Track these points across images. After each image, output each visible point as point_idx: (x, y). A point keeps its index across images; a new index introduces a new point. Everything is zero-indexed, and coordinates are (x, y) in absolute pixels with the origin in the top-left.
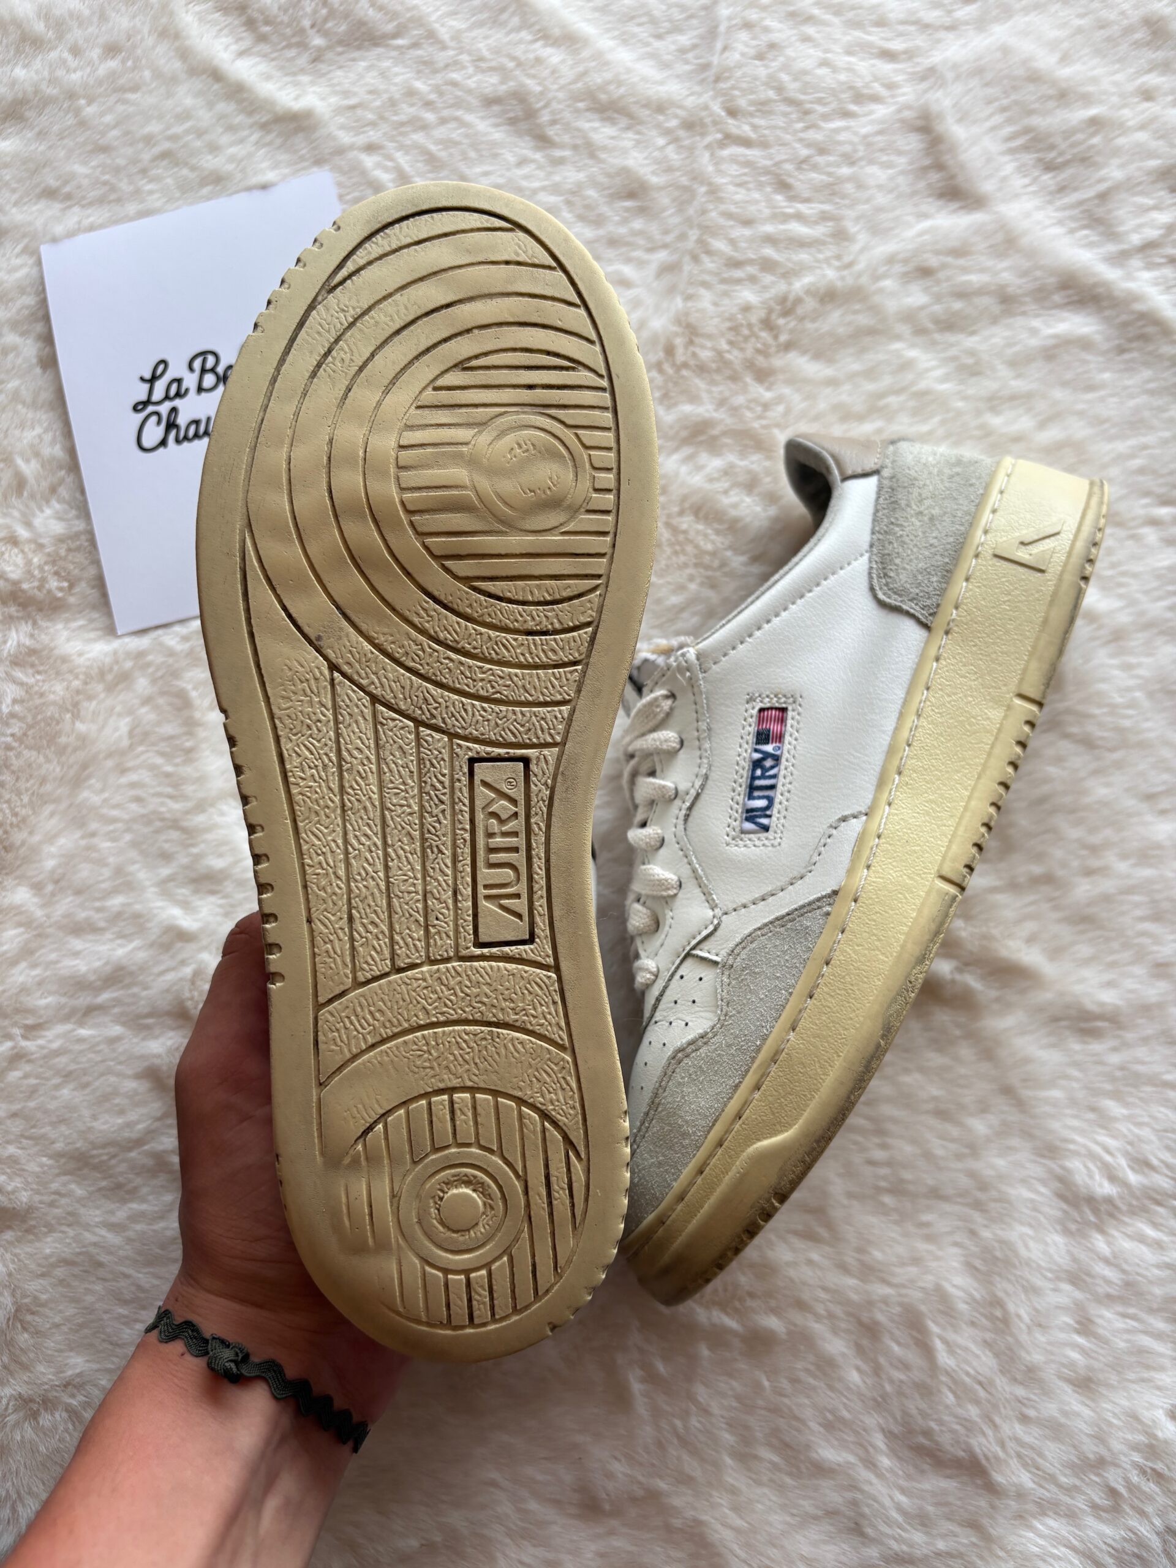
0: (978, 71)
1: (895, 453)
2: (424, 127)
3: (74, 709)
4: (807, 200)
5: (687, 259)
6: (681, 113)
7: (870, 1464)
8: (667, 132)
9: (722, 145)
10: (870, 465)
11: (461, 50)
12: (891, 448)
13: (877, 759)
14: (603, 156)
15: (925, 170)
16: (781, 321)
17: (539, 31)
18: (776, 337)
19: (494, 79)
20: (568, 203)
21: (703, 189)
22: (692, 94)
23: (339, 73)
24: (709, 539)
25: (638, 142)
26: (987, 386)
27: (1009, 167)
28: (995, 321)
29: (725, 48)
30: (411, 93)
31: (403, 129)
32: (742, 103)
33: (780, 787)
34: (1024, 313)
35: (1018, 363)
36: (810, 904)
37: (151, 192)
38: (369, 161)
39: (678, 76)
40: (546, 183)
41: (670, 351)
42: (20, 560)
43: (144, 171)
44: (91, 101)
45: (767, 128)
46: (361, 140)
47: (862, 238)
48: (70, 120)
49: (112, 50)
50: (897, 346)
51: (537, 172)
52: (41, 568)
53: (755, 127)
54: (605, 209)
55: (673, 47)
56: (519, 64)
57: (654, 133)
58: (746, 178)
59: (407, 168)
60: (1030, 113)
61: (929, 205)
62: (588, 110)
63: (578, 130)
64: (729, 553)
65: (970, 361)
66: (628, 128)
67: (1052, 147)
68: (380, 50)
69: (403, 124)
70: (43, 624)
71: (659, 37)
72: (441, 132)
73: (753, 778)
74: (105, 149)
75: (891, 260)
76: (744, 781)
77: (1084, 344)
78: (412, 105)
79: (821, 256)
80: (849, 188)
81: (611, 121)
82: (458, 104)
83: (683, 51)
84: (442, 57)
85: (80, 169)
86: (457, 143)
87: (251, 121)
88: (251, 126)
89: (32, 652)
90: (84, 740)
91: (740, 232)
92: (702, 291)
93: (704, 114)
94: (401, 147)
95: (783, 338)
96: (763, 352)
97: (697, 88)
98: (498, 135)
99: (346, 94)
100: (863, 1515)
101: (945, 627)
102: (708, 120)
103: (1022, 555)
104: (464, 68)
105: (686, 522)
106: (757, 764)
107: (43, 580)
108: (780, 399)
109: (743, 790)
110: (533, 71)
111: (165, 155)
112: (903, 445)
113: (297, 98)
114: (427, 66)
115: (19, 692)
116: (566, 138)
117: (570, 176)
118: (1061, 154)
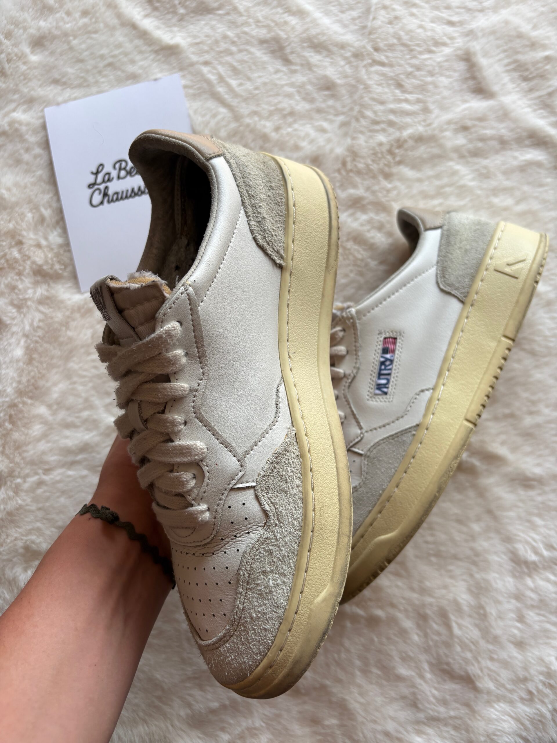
0: (493, 32)
1: (449, 218)
2: (231, 54)
3: (66, 324)
4: (411, 93)
5: (353, 120)
6: (352, 49)
7: (422, 677)
8: (345, 58)
9: (371, 65)
10: (438, 223)
11: (249, 17)
12: (447, 216)
13: (438, 364)
14: (315, 69)
15: (466, 79)
16: (397, 151)
17: (286, 8)
18: (394, 158)
19: (264, 31)
20: (298, 92)
21: (362, 87)
22: (358, 41)
23: (192, 27)
24: (360, 253)
25: (332, 63)
26: (493, 183)
27: (506, 78)
28: (497, 152)
29: (374, 19)
30: (225, 37)
31: (222, 55)
32: (381, 45)
33: (393, 375)
34: (511, 149)
35: (507, 173)
36: (406, 430)
37: (103, 82)
38: (205, 70)
39: (352, 32)
40: (288, 82)
41: (344, 164)
42: (42, 255)
43: (100, 72)
44: (75, 37)
45: (393, 57)
46: (202, 59)
47: (436, 112)
48: (65, 46)
49: (85, 13)
50: (451, 163)
51: (284, 77)
52: (52, 259)
53: (387, 57)
54: (316, 95)
55: (349, 17)
56: (277, 24)
57: (339, 59)
58: (383, 82)
59: (223, 73)
60: (517, 53)
61: (468, 96)
62: (309, 47)
63: (304, 57)
64: (369, 260)
65: (484, 171)
66: (327, 56)
67: (527, 70)
68: (211, 16)
69: (221, 52)
70: (52, 285)
71: (342, 12)
72: (239, 56)
73: (381, 370)
74: (81, 61)
75: (449, 122)
76: (376, 371)
77: (539, 164)
78: (226, 43)
79: (416, 120)
80: (431, 87)
81: (319, 52)
82: (248, 43)
83: (354, 19)
84: (240, 20)
85: (70, 70)
86: (246, 62)
87: (149, 49)
88: (151, 51)
89: (48, 298)
90: (70, 339)
91: (379, 108)
92: (360, 136)
93: (363, 50)
94: (221, 63)
95: (398, 159)
96: (388, 165)
97: (360, 38)
98: (266, 58)
99: (195, 37)
100: (417, 699)
101: (471, 303)
102: (365, 53)
103: (508, 270)
104: (250, 25)
105: (350, 245)
106: (382, 363)
107: (53, 265)
108: (395, 188)
109: (376, 375)
110: (283, 28)
111: (110, 65)
112: (453, 214)
113: (172, 38)
114: (233, 24)
115: (41, 316)
116: (298, 61)
117: (300, 78)
118: (531, 73)
